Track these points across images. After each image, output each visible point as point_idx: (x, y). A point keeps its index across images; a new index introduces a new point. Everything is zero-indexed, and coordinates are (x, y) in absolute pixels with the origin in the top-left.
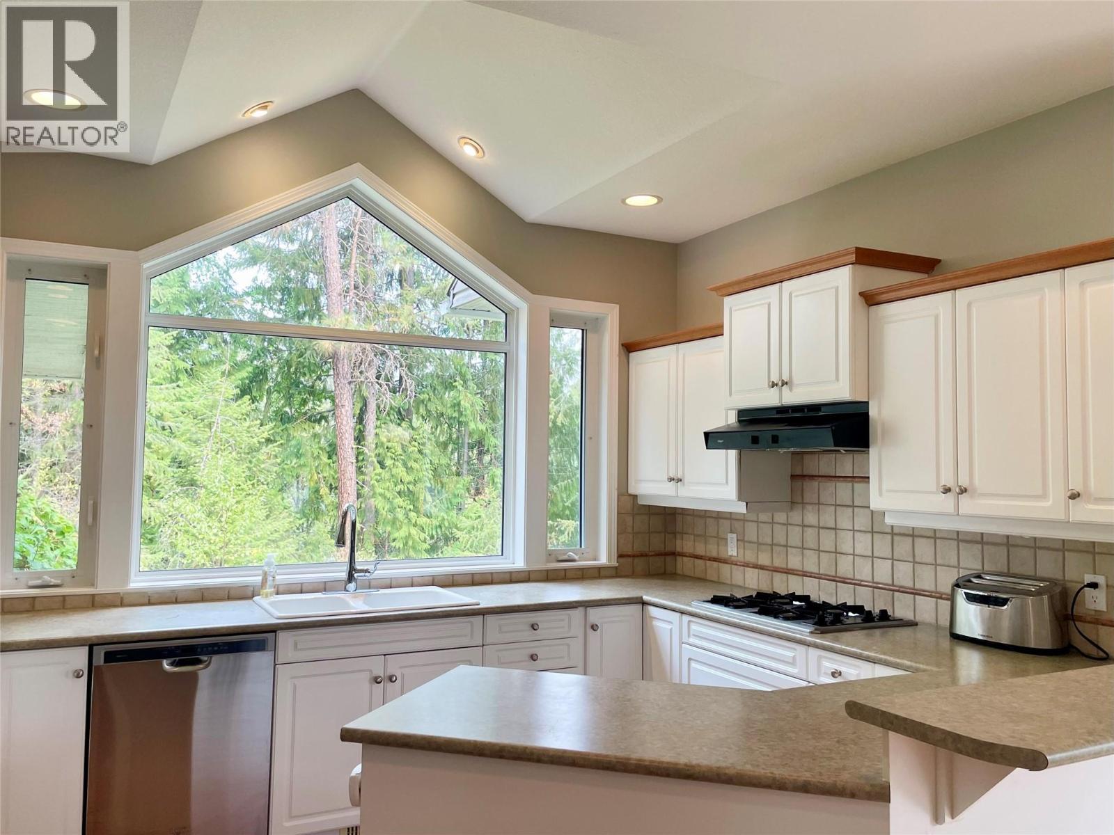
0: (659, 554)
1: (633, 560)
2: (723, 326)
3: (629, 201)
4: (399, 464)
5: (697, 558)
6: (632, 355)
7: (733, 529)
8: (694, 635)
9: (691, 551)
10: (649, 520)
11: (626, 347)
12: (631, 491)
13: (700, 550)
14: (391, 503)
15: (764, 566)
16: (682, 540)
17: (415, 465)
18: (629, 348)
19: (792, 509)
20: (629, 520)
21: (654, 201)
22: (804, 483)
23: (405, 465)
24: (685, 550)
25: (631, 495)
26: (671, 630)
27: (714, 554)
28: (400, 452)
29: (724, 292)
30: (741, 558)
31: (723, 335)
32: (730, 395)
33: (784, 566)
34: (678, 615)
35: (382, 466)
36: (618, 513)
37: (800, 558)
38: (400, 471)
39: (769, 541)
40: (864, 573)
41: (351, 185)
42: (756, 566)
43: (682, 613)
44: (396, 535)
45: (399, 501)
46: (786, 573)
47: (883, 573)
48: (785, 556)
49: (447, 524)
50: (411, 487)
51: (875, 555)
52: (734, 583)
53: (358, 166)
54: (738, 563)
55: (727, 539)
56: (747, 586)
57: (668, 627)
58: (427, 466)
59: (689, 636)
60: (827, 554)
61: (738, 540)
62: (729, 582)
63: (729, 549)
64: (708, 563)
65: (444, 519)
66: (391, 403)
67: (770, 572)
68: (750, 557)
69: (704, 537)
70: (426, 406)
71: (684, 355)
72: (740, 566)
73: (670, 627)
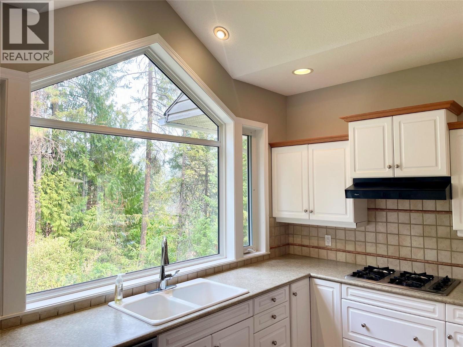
0: (284, 245)
1: (275, 249)
2: (348, 136)
3: (296, 72)
4: (54, 192)
5: (304, 246)
6: (273, 149)
7: (328, 233)
8: (351, 295)
9: (300, 243)
10: (280, 229)
11: (270, 145)
12: (274, 216)
13: (306, 242)
14: (51, 210)
15: (350, 251)
16: (293, 237)
17: (61, 192)
18: (272, 146)
19: (368, 224)
20: (273, 229)
21: (309, 71)
22: (376, 212)
23: (57, 192)
24: (295, 242)
25: (274, 218)
26: (333, 292)
27: (316, 245)
28: (54, 186)
29: (350, 119)
30: (334, 247)
31: (348, 140)
32: (355, 171)
33: (364, 251)
34: (339, 284)
35: (46, 193)
36: (270, 227)
37: (375, 248)
38: (55, 196)
39: (353, 239)
40: (419, 255)
41: (149, 47)
42: (344, 251)
43: (341, 283)
44: (54, 224)
45: (55, 209)
46: (366, 255)
47: (431, 256)
48: (364, 247)
49: (78, 218)
50: (60, 202)
51: (425, 247)
52: (329, 259)
53: (157, 35)
54: (333, 250)
55: (325, 238)
56: (338, 260)
57: (331, 290)
58: (67, 192)
59: (347, 295)
60: (394, 247)
61: (332, 238)
62: (326, 258)
63: (326, 242)
64: (311, 249)
65: (76, 216)
66: (54, 165)
67: (355, 254)
68: (340, 246)
69: (309, 237)
70: (66, 165)
71: (313, 150)
72: (334, 251)
73: (333, 290)
